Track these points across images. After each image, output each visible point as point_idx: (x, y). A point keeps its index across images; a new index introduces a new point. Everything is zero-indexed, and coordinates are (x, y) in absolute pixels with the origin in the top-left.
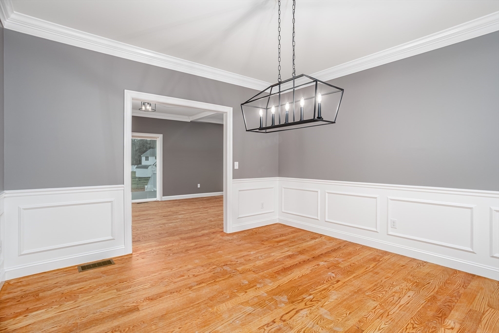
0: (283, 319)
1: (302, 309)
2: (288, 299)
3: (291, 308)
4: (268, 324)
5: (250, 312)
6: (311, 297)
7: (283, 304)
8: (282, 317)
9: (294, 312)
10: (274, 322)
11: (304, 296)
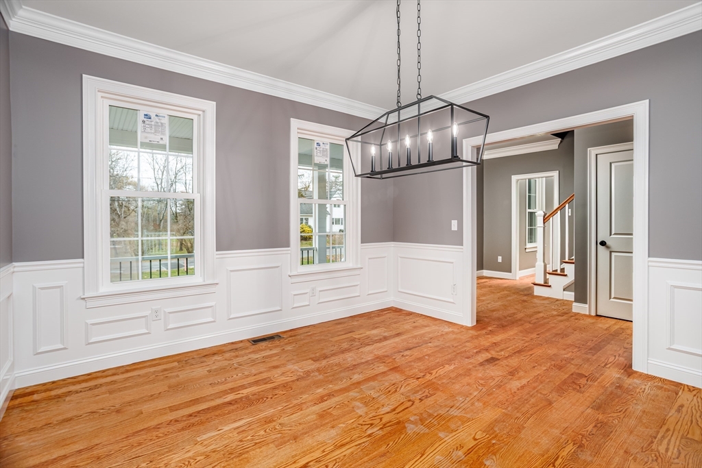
0: (411, 403)
1: (388, 413)
2: (405, 427)
3: (401, 414)
4: (426, 398)
5: (452, 409)
6: (369, 432)
7: (412, 419)
8: (412, 404)
9: (398, 410)
10: (421, 400)
11: (381, 433)
